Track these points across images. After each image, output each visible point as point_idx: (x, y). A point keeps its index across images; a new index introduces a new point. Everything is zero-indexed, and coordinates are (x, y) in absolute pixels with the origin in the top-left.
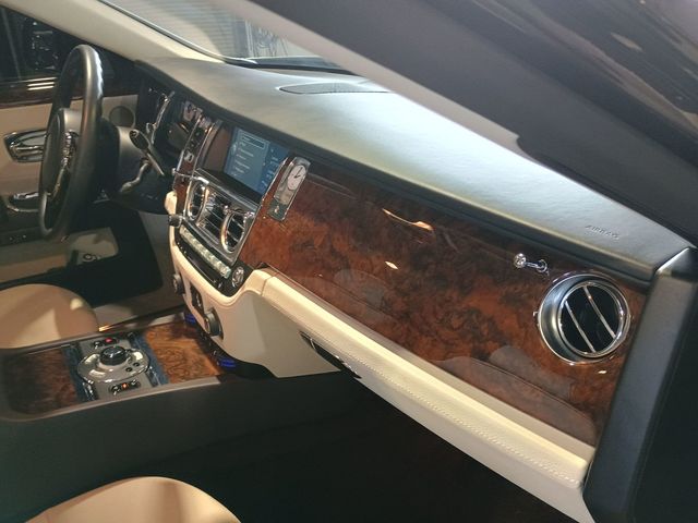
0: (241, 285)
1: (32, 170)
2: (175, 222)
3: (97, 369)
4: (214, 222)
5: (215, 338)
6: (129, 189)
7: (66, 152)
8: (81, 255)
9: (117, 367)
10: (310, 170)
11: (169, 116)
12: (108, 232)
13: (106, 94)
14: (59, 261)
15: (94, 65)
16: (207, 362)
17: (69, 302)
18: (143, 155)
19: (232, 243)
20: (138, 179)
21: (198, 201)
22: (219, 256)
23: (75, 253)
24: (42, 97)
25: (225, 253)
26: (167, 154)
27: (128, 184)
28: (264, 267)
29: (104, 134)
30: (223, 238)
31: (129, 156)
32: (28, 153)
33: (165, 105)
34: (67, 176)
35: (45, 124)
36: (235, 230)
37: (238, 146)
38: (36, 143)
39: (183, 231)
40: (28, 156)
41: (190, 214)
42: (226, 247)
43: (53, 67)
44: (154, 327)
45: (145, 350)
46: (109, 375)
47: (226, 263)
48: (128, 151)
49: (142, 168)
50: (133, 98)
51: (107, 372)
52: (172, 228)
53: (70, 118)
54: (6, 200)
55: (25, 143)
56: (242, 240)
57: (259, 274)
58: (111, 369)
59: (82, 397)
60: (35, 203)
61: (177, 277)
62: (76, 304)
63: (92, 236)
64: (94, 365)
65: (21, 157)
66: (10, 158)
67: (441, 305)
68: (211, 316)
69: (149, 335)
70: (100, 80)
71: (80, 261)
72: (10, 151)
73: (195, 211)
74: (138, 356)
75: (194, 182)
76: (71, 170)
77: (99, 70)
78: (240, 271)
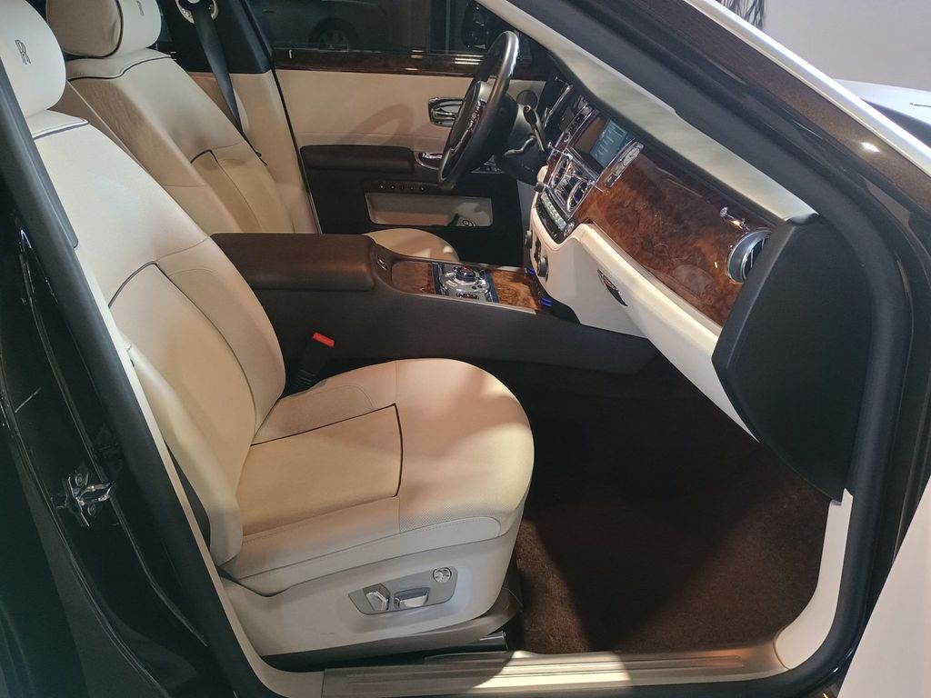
0: (569, 234)
1: (443, 132)
2: (540, 189)
3: (453, 281)
4: (568, 189)
5: (541, 279)
6: (512, 154)
7: (474, 116)
8: (461, 219)
9: (467, 284)
10: (642, 152)
11: (566, 104)
12: (488, 203)
13: (514, 77)
14: (443, 220)
15: (513, 48)
16: (532, 301)
17: (443, 247)
18: (531, 131)
19: (574, 203)
20: (522, 149)
21: (561, 173)
22: (562, 214)
23: (457, 217)
24: (465, 71)
25: (567, 211)
26: (552, 133)
27: (513, 151)
28: (589, 222)
29: (505, 106)
30: (569, 200)
31: (521, 129)
32: (443, 118)
33: (565, 93)
34: (469, 135)
35: (462, 95)
36: (578, 195)
37: (607, 133)
38: (451, 110)
39: (544, 197)
40: (442, 121)
41: (553, 183)
42: (569, 207)
43: (483, 47)
44: (501, 271)
45: (490, 281)
46: (459, 286)
47: (565, 219)
48: (520, 126)
49: (528, 141)
50: (542, 84)
51: (459, 285)
52: (537, 193)
53: (484, 90)
54: (416, 155)
55: (443, 109)
56: (579, 203)
57: (583, 226)
58: (463, 283)
59: (438, 292)
60: (437, 163)
61: (529, 233)
62: (448, 249)
63: (475, 205)
64: (452, 278)
65: (436, 120)
66: (429, 120)
67: (681, 246)
68: (543, 260)
69: (495, 274)
70: (514, 62)
71: (459, 224)
72: (430, 114)
73: (557, 181)
74: (483, 282)
75: (564, 157)
76: (473, 131)
77: (516, 54)
78: (572, 225)
